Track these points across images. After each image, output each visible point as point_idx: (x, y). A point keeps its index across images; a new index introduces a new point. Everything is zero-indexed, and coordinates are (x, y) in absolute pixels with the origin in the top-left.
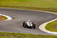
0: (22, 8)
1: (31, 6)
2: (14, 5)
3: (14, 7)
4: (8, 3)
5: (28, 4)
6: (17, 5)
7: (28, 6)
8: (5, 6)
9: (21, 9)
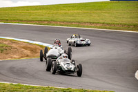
0: (93, 25)
1: (115, 20)
2: (71, 18)
3: (71, 22)
4: (57, 13)
5: (106, 14)
6: (79, 19)
7: (108, 20)
8: (49, 22)
9: (90, 27)
